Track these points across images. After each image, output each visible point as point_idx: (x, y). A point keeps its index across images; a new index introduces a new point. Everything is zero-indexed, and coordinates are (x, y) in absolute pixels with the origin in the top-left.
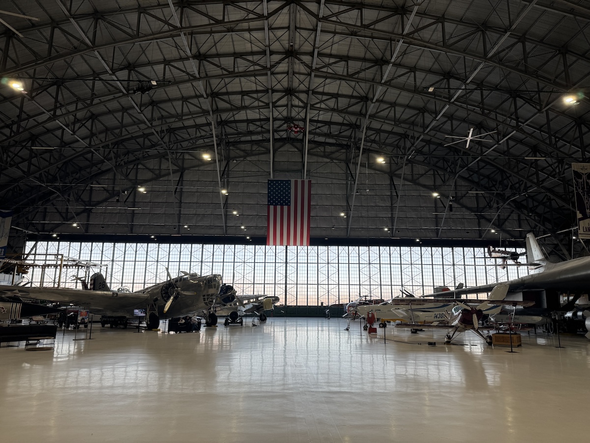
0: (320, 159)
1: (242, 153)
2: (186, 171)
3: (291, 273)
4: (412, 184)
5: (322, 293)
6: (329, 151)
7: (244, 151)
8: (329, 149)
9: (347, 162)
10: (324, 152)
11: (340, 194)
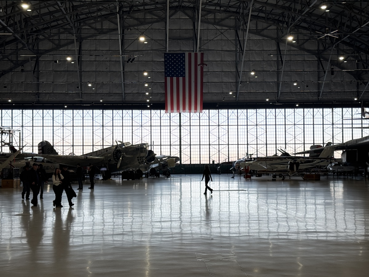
0: (211, 27)
1: (136, 22)
2: (84, 41)
3: (185, 135)
4: (297, 49)
5: (213, 152)
6: (218, 18)
7: (137, 19)
8: (219, 16)
9: (236, 29)
10: (215, 19)
11: (229, 60)
